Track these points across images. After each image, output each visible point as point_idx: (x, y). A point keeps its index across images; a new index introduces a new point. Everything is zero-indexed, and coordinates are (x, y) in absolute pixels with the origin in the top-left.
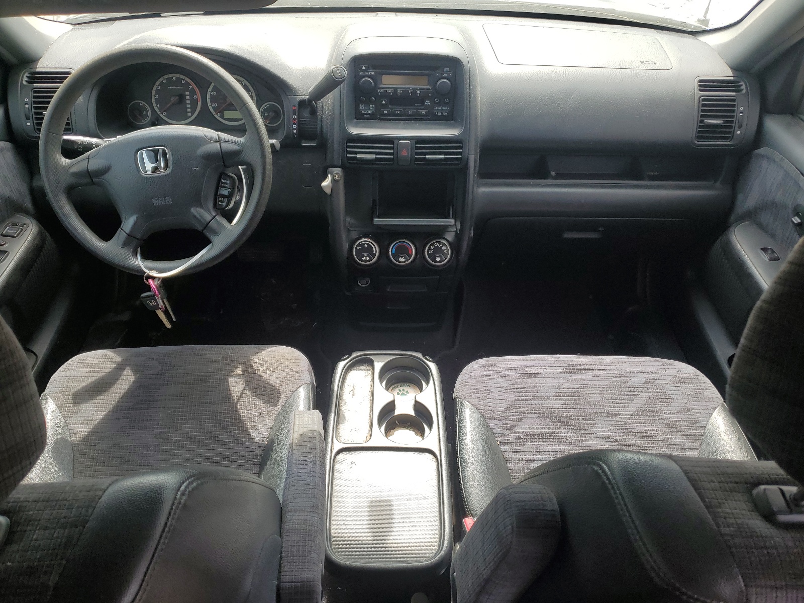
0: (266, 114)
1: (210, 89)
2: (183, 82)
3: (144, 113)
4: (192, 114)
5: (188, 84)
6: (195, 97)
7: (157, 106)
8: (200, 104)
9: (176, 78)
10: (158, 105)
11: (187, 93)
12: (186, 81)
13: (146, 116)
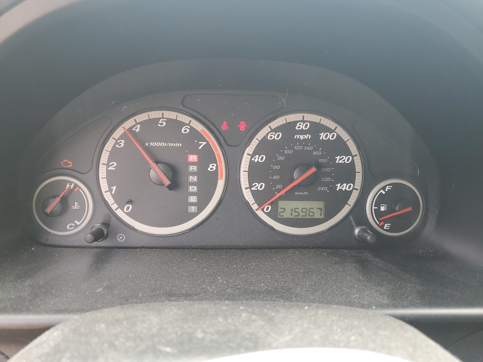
0: (383, 209)
1: (250, 149)
2: (185, 130)
3: (76, 206)
4: (200, 210)
5: (194, 134)
6: (212, 167)
7: (111, 190)
8: (221, 184)
9: (169, 120)
10: (114, 188)
11: (193, 158)
12: (192, 129)
13: (79, 215)
